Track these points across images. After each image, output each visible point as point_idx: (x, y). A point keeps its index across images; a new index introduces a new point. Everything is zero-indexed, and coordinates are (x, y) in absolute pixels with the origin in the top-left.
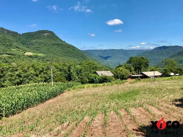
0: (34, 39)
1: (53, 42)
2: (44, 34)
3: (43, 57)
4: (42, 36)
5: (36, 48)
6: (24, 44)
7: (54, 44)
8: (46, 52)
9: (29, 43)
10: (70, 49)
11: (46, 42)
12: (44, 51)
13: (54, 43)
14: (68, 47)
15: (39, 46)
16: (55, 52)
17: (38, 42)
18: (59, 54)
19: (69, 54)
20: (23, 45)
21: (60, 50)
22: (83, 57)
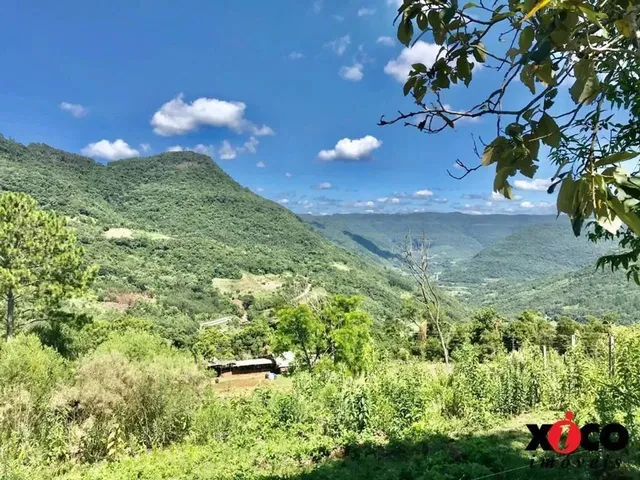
0: (146, 182)
1: (205, 193)
2: (179, 166)
3: (165, 244)
4: (173, 172)
5: (149, 214)
6: (110, 198)
7: (210, 200)
8: (179, 225)
9: (126, 195)
10: (262, 215)
11: (184, 192)
12: (173, 222)
13: (211, 194)
14: (258, 210)
15: (159, 206)
16: (211, 228)
17: (156, 191)
18: (223, 233)
19: (258, 234)
20: (108, 201)
21: (230, 219)
22: (306, 245)
